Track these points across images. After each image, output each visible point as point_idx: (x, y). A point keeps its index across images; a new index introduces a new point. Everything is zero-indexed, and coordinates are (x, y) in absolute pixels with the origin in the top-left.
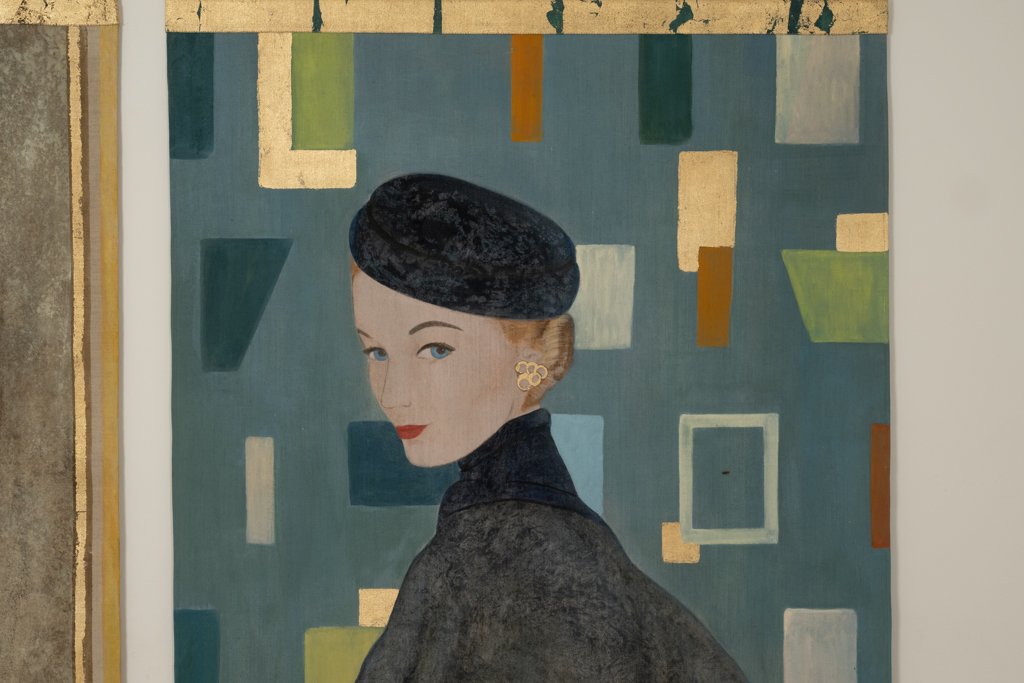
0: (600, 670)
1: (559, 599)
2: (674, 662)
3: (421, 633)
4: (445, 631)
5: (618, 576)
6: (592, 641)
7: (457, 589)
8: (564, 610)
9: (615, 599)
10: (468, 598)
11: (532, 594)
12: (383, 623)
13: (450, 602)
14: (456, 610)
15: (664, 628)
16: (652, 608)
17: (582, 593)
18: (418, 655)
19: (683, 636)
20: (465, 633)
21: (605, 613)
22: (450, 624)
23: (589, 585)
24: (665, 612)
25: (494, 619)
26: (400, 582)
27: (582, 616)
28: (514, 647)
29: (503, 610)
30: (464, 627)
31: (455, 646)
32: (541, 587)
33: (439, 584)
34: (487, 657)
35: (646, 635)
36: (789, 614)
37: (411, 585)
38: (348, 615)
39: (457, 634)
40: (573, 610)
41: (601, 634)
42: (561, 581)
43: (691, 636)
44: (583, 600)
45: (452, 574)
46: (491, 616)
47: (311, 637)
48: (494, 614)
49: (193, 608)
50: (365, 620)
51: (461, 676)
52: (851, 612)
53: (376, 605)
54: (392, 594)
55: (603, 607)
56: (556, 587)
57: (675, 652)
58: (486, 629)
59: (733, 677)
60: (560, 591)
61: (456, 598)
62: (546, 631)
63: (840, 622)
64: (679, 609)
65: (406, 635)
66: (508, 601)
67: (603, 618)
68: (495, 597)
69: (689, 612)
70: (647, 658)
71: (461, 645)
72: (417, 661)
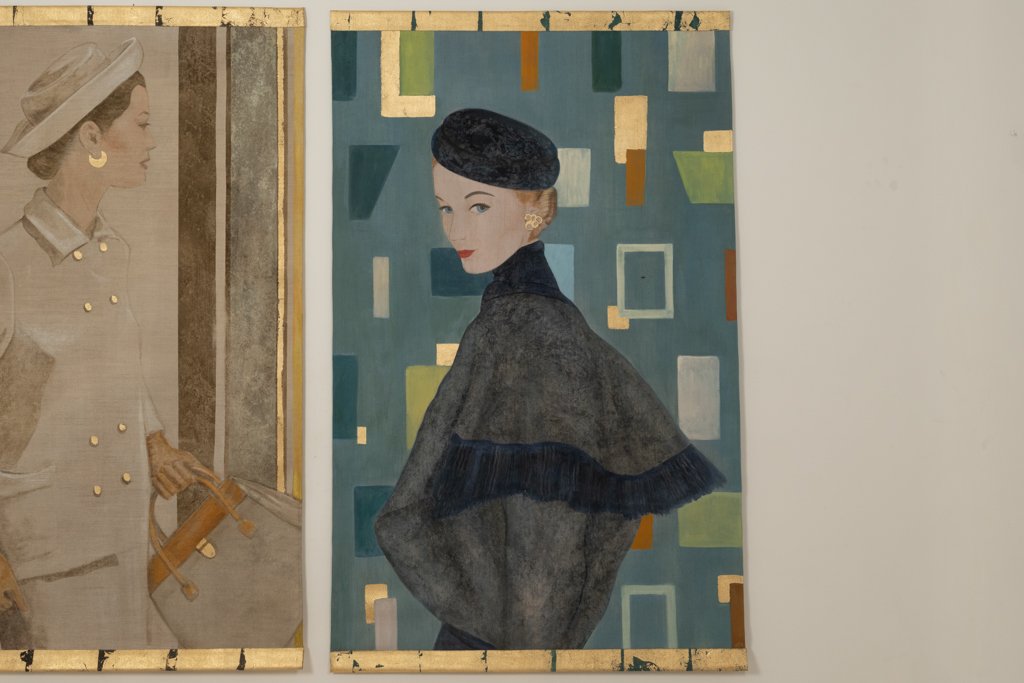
0: (573, 391)
1: (550, 349)
2: (615, 387)
3: (472, 369)
4: (485, 368)
5: (583, 337)
6: (569, 374)
7: (492, 344)
8: (552, 356)
9: (581, 349)
10: (498, 349)
11: (534, 347)
12: (450, 364)
13: (488, 351)
14: (492, 356)
15: (610, 367)
16: (602, 355)
17: (562, 346)
18: (470, 381)
19: (621, 372)
20: (496, 369)
21: (576, 357)
22: (488, 364)
23: (566, 342)
24: (610, 358)
25: (513, 361)
26: (460, 340)
27: (563, 360)
28: (524, 377)
29: (518, 356)
30: (496, 365)
31: (491, 376)
32: (539, 342)
33: (482, 340)
34: (509, 383)
35: (599, 371)
36: (681, 359)
37: (467, 341)
38: (430, 358)
39: (492, 370)
40: (558, 356)
41: (573, 370)
42: (551, 339)
43: (625, 372)
44: (563, 350)
45: (489, 335)
46: (511, 360)
47: (409, 371)
48: (513, 358)
49: (343, 354)
50: (440, 361)
51: (495, 394)
52: (716, 358)
53: (447, 353)
54: (456, 346)
55: (575, 355)
56: (548, 343)
57: (616, 381)
58: (508, 367)
59: (649, 395)
60: (550, 345)
61: (491, 349)
62: (543, 369)
63: (710, 364)
64: (618, 356)
65: (463, 370)
66: (521, 351)
67: (575, 361)
68: (514, 348)
69: (623, 357)
70: (600, 384)
71: (494, 376)
72: (469, 386)
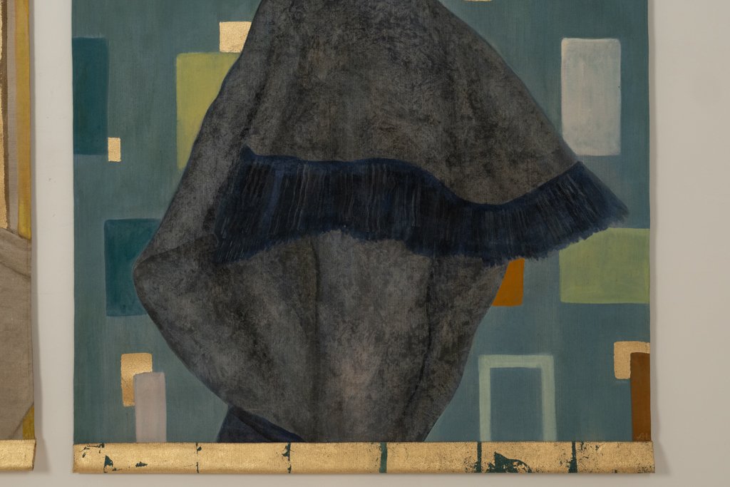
0: (413, 87)
1: (380, 30)
2: (472, 82)
3: (269, 57)
4: (288, 55)
5: (427, 11)
6: (407, 64)
7: (298, 22)
8: (384, 38)
9: (425, 30)
10: (307, 29)
11: (358, 26)
12: (239, 50)
13: (292, 32)
14: (297, 39)
15: (465, 54)
16: (454, 37)
17: (398, 25)
18: (267, 75)
19: (480, 60)
20: (304, 57)
21: (417, 41)
22: (292, 50)
23: (403, 19)
24: (466, 41)
25: (327, 45)
26: (252, 16)
27: (398, 44)
28: (344, 68)
29: (335, 38)
30: (303, 52)
31: (296, 67)
32: (365, 20)
33: (283, 17)
34: (322, 76)
35: (450, 59)
36: (565, 42)
37: (261, 18)
38: (211, 42)
39: (298, 58)
40: (391, 39)
41: (414, 59)
42: (381, 15)
43: (486, 60)
44: (399, 30)
45: (294, 9)
46: (325, 44)
47: (180, 61)
48: (328, 42)
49: (87, 36)
50: (225, 46)
51: (301, 92)
52: (616, 41)
53: (233, 35)
54: (246, 26)
55: (415, 36)
56: (378, 20)
57: (473, 73)
58: (321, 54)
59: (521, 93)
60: (380, 23)
61: (297, 28)
62: (370, 56)
63: (607, 49)
64: (477, 38)
65: (257, 59)
66: (339, 32)
67: (415, 45)
68: (328, 28)
69: (485, 41)
70: (451, 78)
71: (301, 67)
72: (266, 80)
